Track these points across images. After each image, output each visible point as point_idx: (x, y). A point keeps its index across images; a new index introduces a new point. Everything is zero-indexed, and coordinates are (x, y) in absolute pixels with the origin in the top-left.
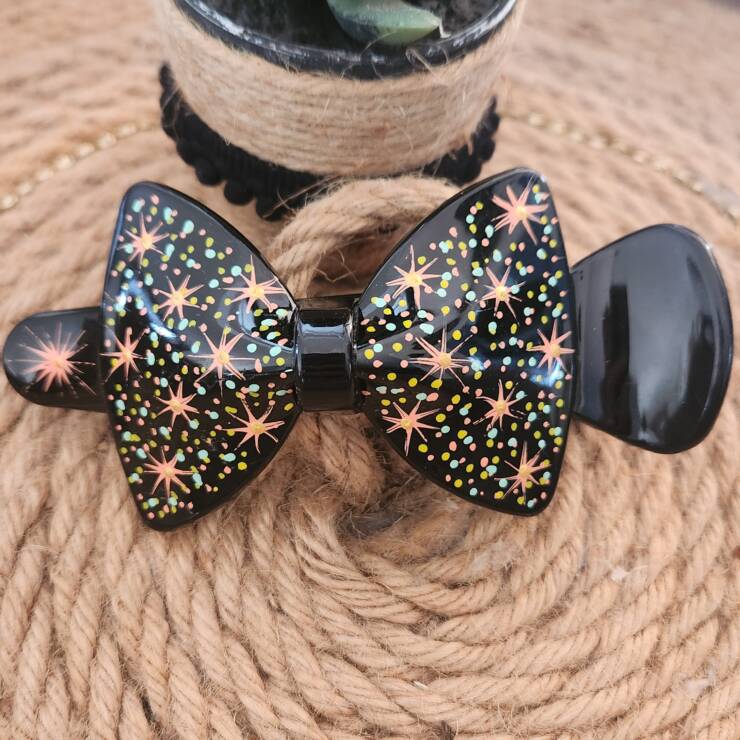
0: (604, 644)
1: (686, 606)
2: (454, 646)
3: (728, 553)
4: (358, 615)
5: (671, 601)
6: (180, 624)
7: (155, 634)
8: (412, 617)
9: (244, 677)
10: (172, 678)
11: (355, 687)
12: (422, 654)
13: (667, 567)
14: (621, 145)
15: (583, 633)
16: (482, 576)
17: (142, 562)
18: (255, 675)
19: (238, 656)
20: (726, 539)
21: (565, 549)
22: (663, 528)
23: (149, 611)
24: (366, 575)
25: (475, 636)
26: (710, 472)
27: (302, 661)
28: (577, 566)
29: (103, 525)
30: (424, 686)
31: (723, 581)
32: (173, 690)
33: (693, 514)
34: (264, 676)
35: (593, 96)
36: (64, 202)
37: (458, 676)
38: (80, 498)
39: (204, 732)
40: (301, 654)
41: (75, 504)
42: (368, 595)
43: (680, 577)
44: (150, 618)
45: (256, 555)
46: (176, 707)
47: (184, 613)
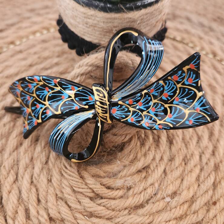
0: (154, 222)
1: (189, 217)
2: (102, 208)
3: (211, 203)
4: (74, 190)
5: (183, 213)
6: (20, 178)
7: (11, 178)
8: (92, 195)
9: (32, 199)
10: (11, 193)
11: (65, 212)
12: (90, 208)
13: (186, 202)
14: (218, 58)
15: (148, 216)
16: (119, 188)
17: (16, 156)
18: (36, 199)
19: (33, 192)
20: (212, 197)
21: (152, 186)
22: (189, 188)
23: (12, 171)
24: (81, 177)
25: (110, 207)
26: (213, 173)
27: (51, 199)
28: (154, 193)
29: (9, 142)
30: (87, 218)
31: (205, 212)
32: (10, 197)
33: (202, 186)
34: (39, 201)
35: (214, 41)
36: (34, 46)
37: (100, 218)
38: (5, 132)
39: (14, 212)
40: (52, 197)
41: (3, 133)
42: (79, 184)
43: (190, 206)
44: (12, 173)
45: (50, 162)
46: (9, 202)
47: (22, 174)
